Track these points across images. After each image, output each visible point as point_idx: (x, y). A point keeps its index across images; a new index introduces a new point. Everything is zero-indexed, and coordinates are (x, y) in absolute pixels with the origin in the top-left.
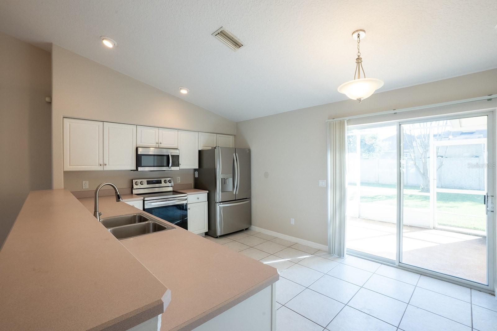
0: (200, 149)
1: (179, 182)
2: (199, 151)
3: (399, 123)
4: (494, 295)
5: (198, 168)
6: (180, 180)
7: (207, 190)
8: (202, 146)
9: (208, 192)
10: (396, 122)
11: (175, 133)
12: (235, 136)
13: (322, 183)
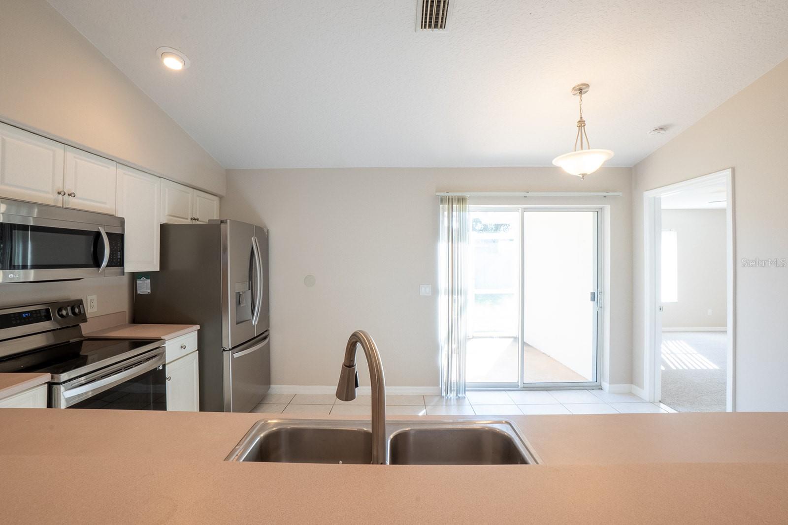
0: (164, 221)
1: (95, 309)
2: (161, 225)
3: (524, 209)
4: (602, 389)
5: (159, 270)
6: (95, 304)
7: (197, 324)
8: (167, 213)
9: (198, 327)
10: (520, 207)
11: (111, 169)
12: (221, 197)
13: (425, 290)
